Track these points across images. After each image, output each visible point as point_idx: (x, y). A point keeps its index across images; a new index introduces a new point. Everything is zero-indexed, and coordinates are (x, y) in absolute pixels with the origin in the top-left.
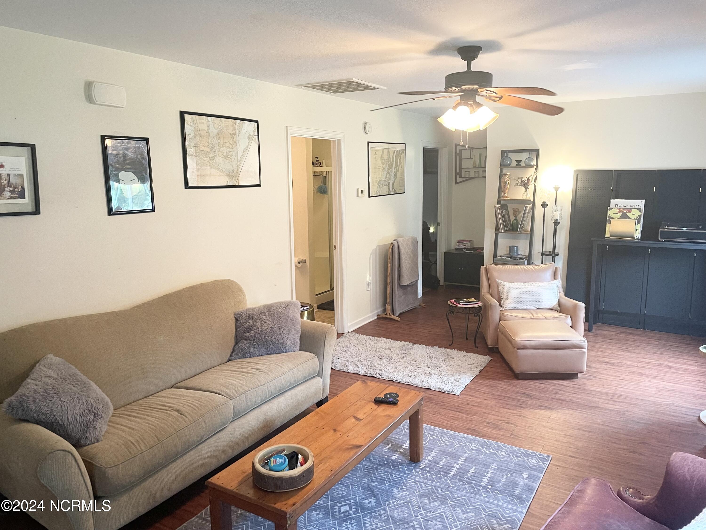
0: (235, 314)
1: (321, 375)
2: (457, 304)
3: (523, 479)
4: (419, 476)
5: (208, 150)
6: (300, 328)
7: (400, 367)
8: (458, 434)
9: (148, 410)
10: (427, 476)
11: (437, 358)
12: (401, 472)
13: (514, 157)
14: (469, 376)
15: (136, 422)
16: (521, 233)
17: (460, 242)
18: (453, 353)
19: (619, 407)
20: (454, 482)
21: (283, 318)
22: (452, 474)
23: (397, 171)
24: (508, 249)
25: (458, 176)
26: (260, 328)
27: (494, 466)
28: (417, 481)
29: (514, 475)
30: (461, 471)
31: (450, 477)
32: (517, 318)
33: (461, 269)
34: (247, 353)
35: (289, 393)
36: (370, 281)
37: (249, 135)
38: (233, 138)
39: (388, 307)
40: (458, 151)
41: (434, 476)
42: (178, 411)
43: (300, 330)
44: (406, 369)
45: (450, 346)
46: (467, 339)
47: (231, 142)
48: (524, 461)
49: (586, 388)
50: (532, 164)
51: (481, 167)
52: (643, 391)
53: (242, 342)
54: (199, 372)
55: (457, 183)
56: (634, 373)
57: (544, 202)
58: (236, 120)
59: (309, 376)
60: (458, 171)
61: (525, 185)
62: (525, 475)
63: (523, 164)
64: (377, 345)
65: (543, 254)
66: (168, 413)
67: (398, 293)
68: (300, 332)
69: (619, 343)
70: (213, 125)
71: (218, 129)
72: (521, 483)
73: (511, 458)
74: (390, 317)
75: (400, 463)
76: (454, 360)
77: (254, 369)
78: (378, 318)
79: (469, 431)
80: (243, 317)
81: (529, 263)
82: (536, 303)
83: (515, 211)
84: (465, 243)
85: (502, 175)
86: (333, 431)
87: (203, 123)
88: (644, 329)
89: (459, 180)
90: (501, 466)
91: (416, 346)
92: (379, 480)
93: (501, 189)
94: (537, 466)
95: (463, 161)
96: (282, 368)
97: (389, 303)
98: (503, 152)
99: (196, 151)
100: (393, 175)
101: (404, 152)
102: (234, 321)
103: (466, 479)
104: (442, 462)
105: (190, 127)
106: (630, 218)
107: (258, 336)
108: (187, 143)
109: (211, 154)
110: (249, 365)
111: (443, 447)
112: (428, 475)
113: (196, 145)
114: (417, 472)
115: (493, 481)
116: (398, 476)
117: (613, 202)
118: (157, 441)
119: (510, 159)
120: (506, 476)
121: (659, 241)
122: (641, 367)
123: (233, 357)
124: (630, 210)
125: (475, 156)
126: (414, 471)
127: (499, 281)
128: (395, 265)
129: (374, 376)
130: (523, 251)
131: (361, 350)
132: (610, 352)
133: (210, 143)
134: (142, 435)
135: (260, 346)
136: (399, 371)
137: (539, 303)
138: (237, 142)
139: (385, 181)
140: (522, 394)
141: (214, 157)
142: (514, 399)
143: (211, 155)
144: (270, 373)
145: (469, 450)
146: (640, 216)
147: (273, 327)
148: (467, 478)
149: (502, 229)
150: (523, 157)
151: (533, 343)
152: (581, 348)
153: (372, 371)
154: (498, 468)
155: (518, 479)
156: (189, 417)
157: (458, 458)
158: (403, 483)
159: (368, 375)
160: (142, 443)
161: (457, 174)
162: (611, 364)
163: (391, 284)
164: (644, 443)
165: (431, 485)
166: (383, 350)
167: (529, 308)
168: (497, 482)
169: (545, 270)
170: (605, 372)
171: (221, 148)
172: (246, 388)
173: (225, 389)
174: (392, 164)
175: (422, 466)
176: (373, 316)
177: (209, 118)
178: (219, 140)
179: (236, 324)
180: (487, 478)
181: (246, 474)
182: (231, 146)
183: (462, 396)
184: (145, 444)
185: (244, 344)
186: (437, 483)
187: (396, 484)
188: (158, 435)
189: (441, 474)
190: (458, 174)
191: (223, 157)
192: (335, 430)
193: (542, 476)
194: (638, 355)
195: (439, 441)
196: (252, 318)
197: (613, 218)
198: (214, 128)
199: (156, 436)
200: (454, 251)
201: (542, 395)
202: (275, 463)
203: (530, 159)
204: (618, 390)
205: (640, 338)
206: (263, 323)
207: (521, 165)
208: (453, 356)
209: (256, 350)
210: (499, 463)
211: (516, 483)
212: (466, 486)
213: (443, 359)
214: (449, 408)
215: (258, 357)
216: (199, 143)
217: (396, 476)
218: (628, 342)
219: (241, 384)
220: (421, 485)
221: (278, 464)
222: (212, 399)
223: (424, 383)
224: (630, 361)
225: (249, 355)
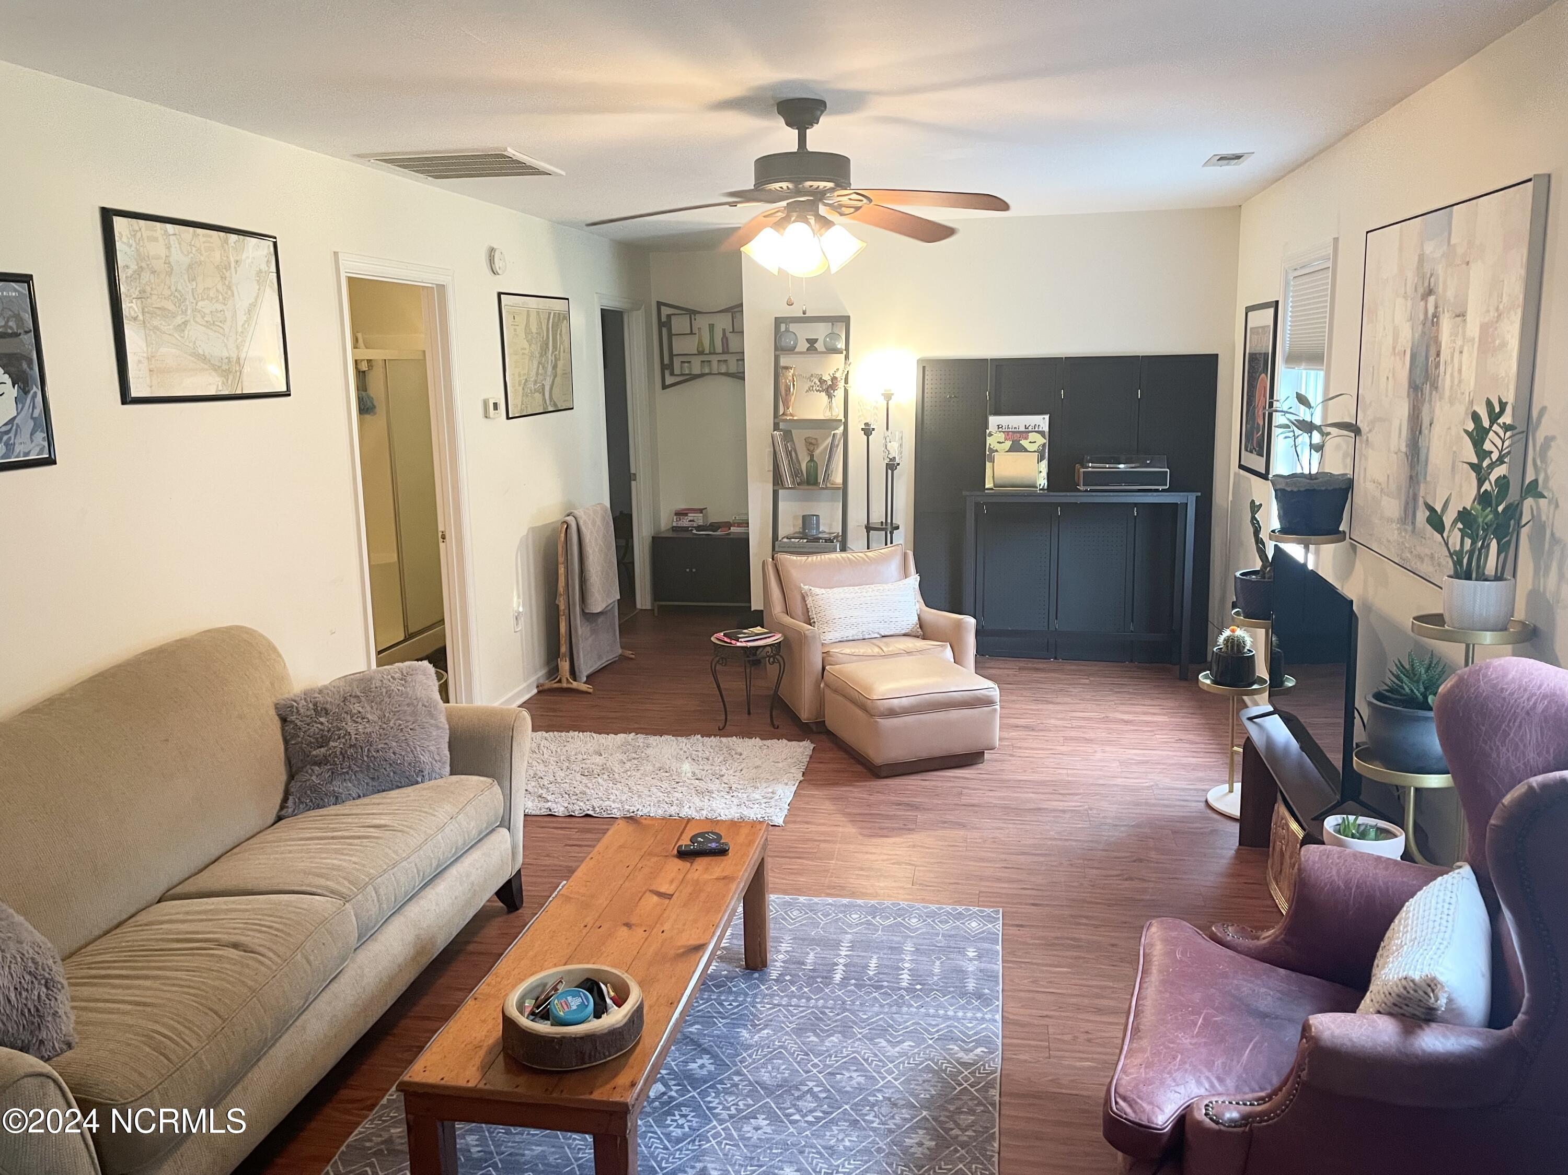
0: (277, 707)
1: (507, 824)
2: (733, 642)
3: (970, 960)
4: (778, 995)
5: (171, 307)
6: (446, 722)
7: (638, 787)
8: (816, 900)
9: (151, 956)
10: (793, 992)
11: (708, 759)
12: (737, 994)
13: (803, 333)
14: (786, 784)
15: (138, 987)
16: (826, 488)
17: (680, 514)
18: (735, 742)
19: (1074, 804)
20: (850, 991)
21: (405, 703)
22: (838, 977)
23: (556, 360)
24: (800, 522)
25: (667, 373)
26: (353, 733)
27: (909, 947)
28: (779, 1005)
29: (952, 956)
30: (853, 969)
31: (837, 984)
32: (855, 658)
33: (691, 570)
34: (326, 794)
35: (454, 871)
36: (521, 609)
37: (260, 272)
38: (223, 278)
39: (563, 663)
40: (664, 319)
41: (806, 990)
42: (235, 946)
43: (447, 726)
44: (654, 789)
45: (722, 731)
46: (749, 713)
47: (220, 287)
48: (957, 927)
49: (1005, 777)
50: (839, 346)
51: (715, 353)
52: (1101, 770)
53: (310, 771)
54: (217, 854)
55: (664, 387)
56: (1072, 739)
57: (866, 424)
58: (229, 235)
59: (487, 828)
60: (666, 361)
61: (829, 389)
62: (971, 953)
63: (819, 346)
64: (567, 748)
65: (869, 528)
66: (212, 955)
67: (582, 630)
68: (448, 731)
69: (1025, 689)
70: (177, 245)
71: (191, 255)
72: (971, 967)
73: (933, 928)
74: (569, 686)
75: (726, 977)
76: (743, 757)
77: (369, 827)
78: (539, 692)
79: (832, 891)
80: (302, 711)
81: (844, 549)
82: (881, 625)
83: (811, 443)
84: (691, 516)
85: (778, 371)
86: (625, 928)
87: (156, 240)
88: (1056, 658)
89: (669, 380)
90: (922, 945)
91: (653, 740)
92: (700, 1020)
93: (780, 395)
94: (983, 932)
95: (674, 338)
96: (434, 816)
97: (564, 655)
98: (778, 321)
99: (143, 309)
100: (550, 369)
101: (566, 317)
102: (277, 723)
103: (868, 982)
104: (810, 958)
105: (127, 249)
106: (1026, 451)
107: (351, 751)
108: (123, 289)
109: (179, 318)
110: (350, 820)
111: (799, 931)
112: (794, 989)
113: (143, 295)
114: (770, 988)
115: (920, 976)
116: (735, 1004)
117: (994, 421)
118: (220, 1022)
119: (793, 335)
120: (938, 963)
121: (1079, 491)
122: (1080, 727)
123: (290, 810)
124: (1025, 434)
125: (699, 329)
126: (763, 987)
127: (806, 587)
128: (573, 570)
129: (590, 812)
130: (829, 524)
131: (535, 763)
132: (1017, 706)
133: (173, 288)
134: (178, 1015)
135: (360, 776)
136: (640, 796)
137: (886, 625)
138: (234, 288)
139: (535, 382)
140: (900, 804)
141: (185, 323)
142: (888, 817)
143: (179, 320)
144: (412, 832)
145: (850, 926)
146: (1044, 445)
147: (385, 726)
148: (870, 979)
149: (788, 482)
150: (820, 332)
151: (905, 702)
152: (988, 702)
153: (582, 804)
154: (917, 949)
155: (962, 963)
156: (271, 954)
157: (837, 945)
158: (752, 1014)
159: (577, 814)
160: (187, 1032)
161: (663, 367)
162: (1027, 728)
163: (567, 611)
164: (1141, 860)
165: (808, 1007)
166: (585, 757)
167: (867, 637)
168: (928, 976)
169: (885, 559)
170: (1026, 745)
171: (200, 304)
172: (372, 871)
173: (322, 882)
174: (547, 344)
175: (774, 975)
176: (528, 688)
177: (169, 226)
178: (194, 283)
179: (283, 730)
180: (906, 971)
181: (485, 1049)
182: (220, 297)
183: (791, 826)
184: (194, 1032)
185: (315, 776)
186: (817, 1000)
187: (738, 1020)
188: (216, 1008)
189: (817, 982)
190: (667, 367)
191: (204, 323)
192: (628, 925)
193: (999, 948)
194: (1067, 708)
195: (784, 919)
196: (324, 712)
197: (997, 451)
198: (182, 252)
199: (211, 1010)
200: (670, 535)
201: (935, 801)
202: (565, 1007)
203: (833, 335)
204: (1059, 774)
205: (1056, 675)
206: (359, 720)
207: (816, 349)
208: (739, 750)
209: (350, 785)
210: (914, 940)
211: (963, 971)
212: (874, 994)
213: (721, 758)
214: (776, 854)
215: (358, 802)
216: (148, 289)
217: (730, 1004)
218: (1039, 685)
219: (355, 863)
220: (788, 1011)
221: (574, 1007)
222: (305, 906)
223: (704, 813)
224: (1059, 719)
225: (333, 799)
